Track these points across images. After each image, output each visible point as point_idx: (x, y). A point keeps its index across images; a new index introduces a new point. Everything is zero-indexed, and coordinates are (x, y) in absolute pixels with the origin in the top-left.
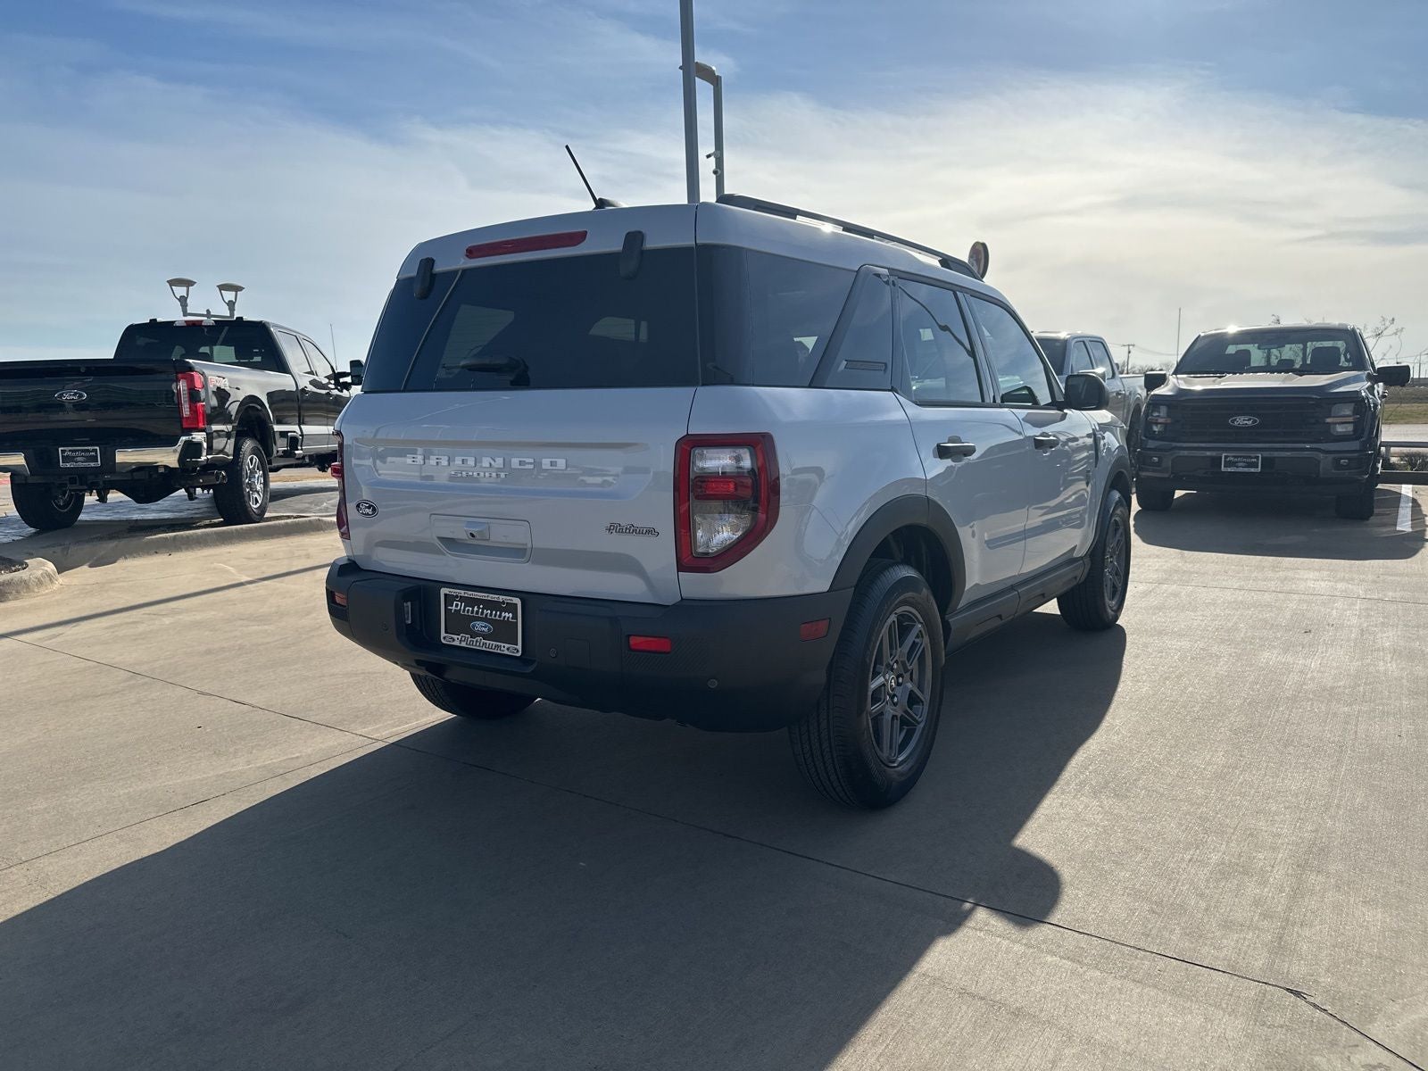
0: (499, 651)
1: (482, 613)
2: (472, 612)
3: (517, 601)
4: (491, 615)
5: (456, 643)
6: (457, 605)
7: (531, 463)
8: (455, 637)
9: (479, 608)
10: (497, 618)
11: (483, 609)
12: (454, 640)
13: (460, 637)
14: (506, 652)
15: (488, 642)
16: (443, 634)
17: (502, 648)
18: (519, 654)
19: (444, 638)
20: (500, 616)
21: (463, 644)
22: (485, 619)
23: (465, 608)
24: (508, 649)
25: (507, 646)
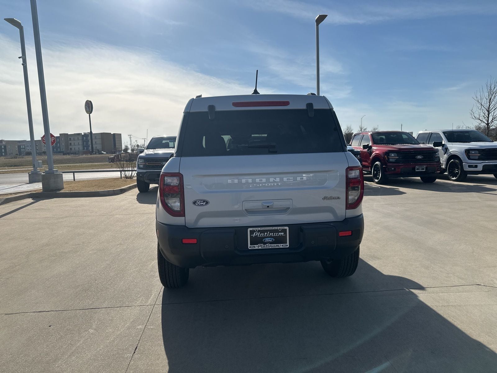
0: (278, 247)
1: (269, 235)
2: (264, 235)
3: (287, 228)
4: (273, 235)
5: (256, 248)
6: (256, 234)
7: (292, 179)
8: (256, 246)
9: (267, 233)
10: (276, 235)
11: (269, 233)
12: (255, 247)
13: (258, 246)
14: (282, 247)
15: (272, 245)
16: (249, 245)
17: (280, 246)
18: (288, 247)
19: (250, 247)
20: (278, 234)
21: (260, 248)
22: (271, 237)
23: (260, 234)
24: (282, 246)
25: (282, 245)
